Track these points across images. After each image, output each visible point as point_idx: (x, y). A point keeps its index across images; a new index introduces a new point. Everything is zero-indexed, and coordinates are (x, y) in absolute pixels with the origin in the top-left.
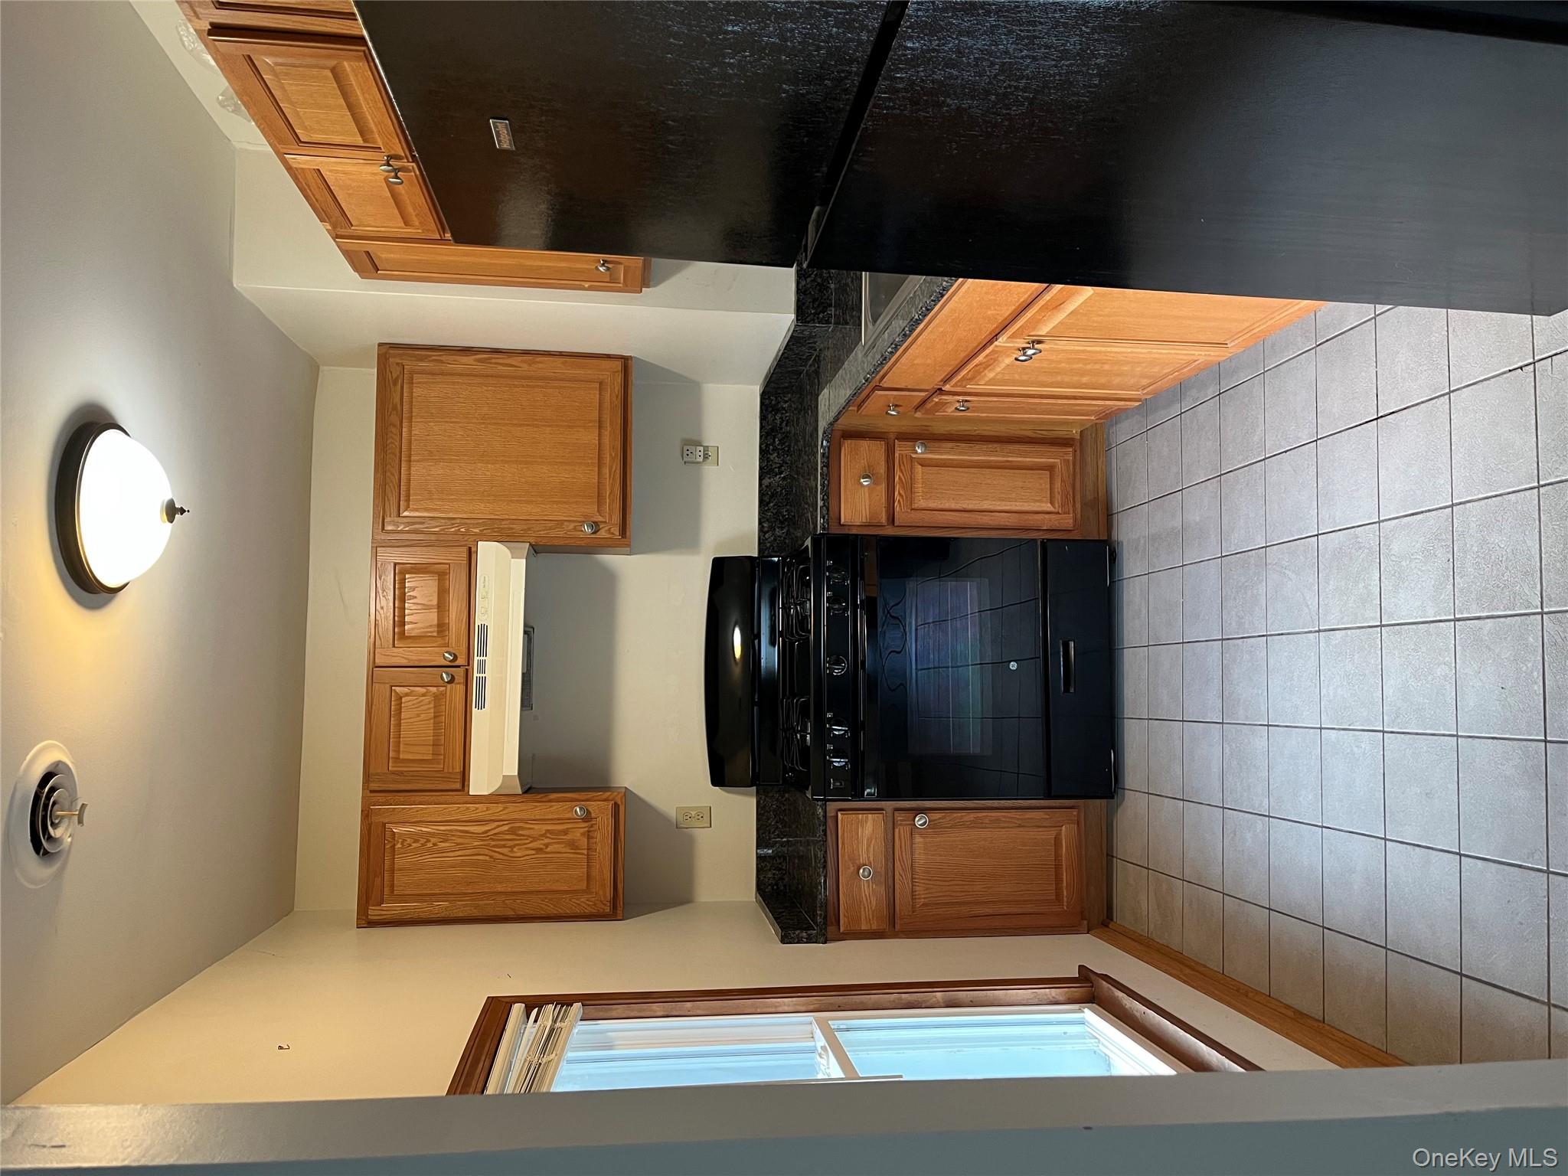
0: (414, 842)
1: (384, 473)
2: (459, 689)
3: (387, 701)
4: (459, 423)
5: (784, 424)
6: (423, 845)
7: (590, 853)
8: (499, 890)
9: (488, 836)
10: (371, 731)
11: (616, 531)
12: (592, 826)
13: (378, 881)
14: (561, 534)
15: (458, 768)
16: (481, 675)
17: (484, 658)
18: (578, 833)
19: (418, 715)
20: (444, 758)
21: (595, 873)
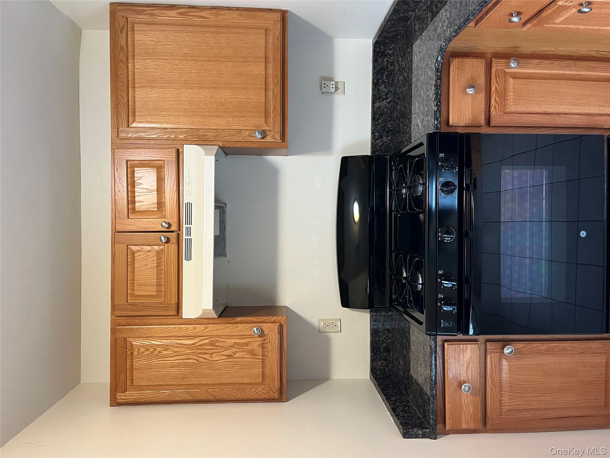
0: (146, 351)
1: (117, 96)
2: (173, 247)
3: (125, 255)
4: (167, 59)
5: (389, 65)
6: (152, 352)
7: (264, 358)
8: (204, 382)
9: (195, 347)
10: (115, 276)
11: (278, 136)
12: (265, 340)
13: (122, 376)
14: (240, 139)
15: (174, 301)
16: (188, 237)
17: (190, 226)
18: (255, 345)
19: (146, 265)
20: (165, 294)
21: (267, 371)
